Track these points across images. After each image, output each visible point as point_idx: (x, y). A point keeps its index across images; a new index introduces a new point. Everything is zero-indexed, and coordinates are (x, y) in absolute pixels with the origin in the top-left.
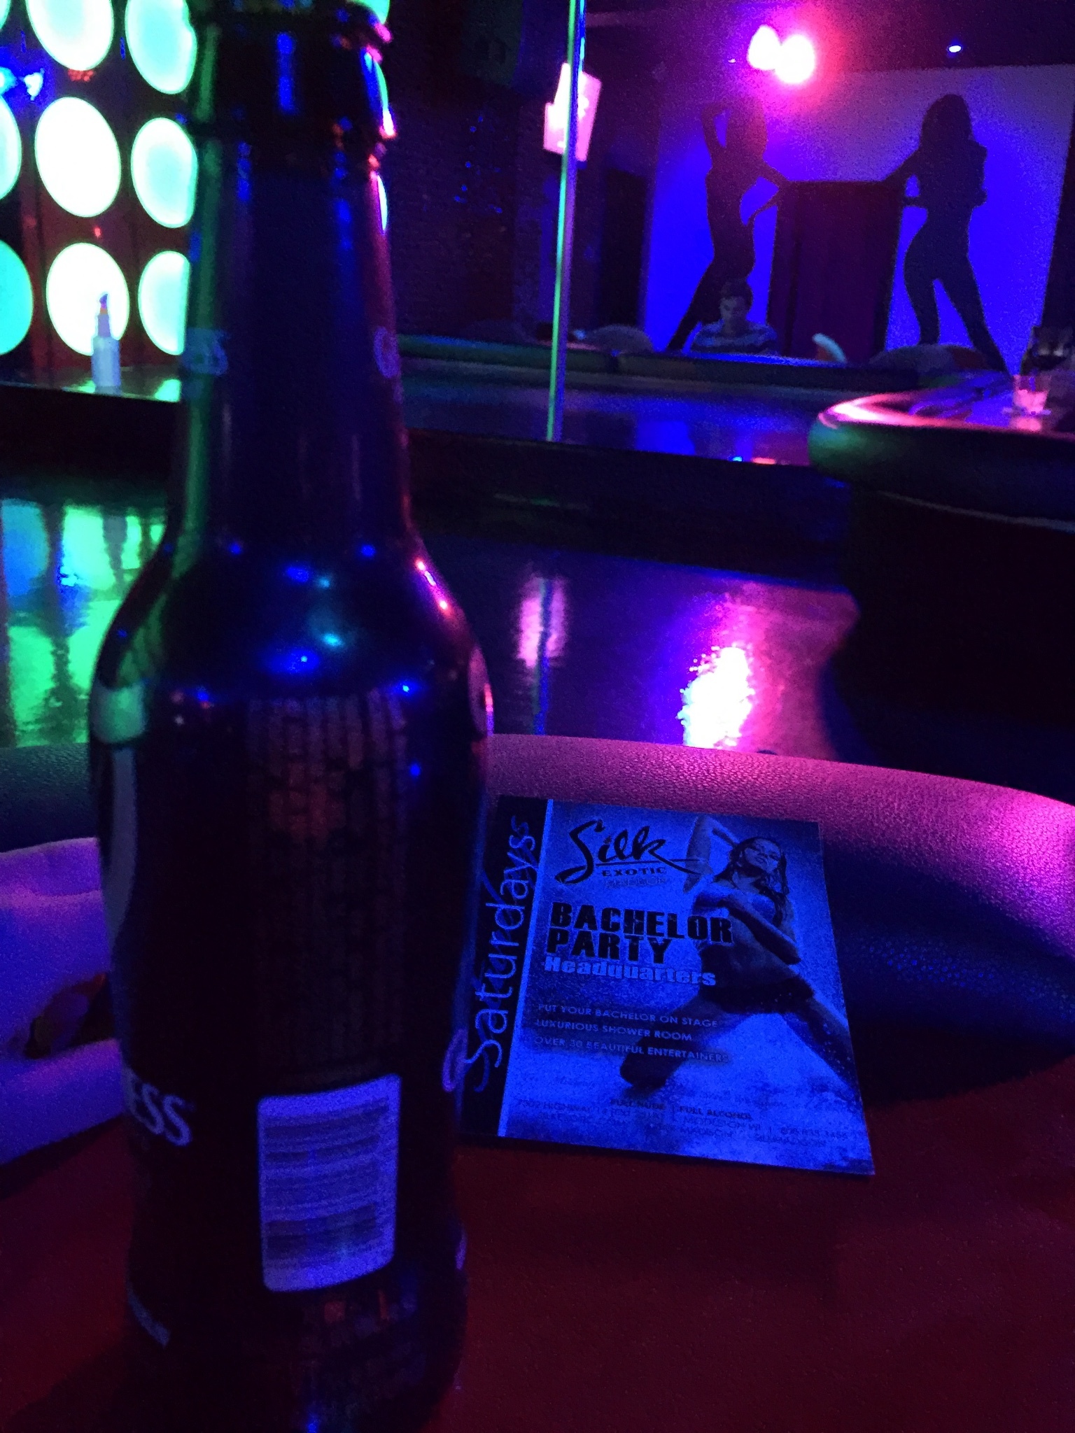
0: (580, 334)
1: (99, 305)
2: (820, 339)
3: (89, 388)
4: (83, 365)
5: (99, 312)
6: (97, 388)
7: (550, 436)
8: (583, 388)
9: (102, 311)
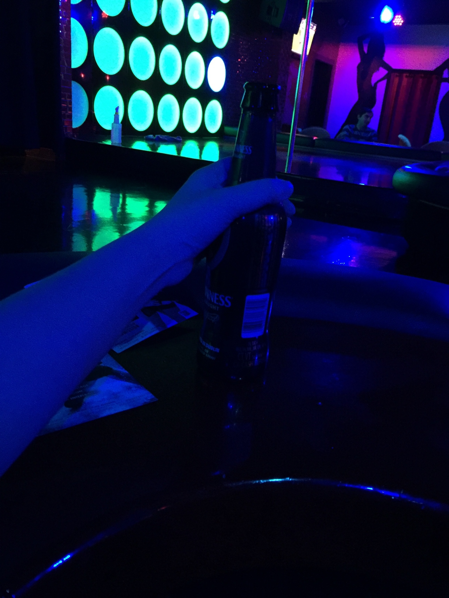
0: (300, 130)
1: (115, 111)
2: (401, 136)
3: (109, 143)
4: (107, 134)
5: (115, 114)
6: (112, 144)
7: (286, 171)
8: (301, 152)
9: (116, 113)
